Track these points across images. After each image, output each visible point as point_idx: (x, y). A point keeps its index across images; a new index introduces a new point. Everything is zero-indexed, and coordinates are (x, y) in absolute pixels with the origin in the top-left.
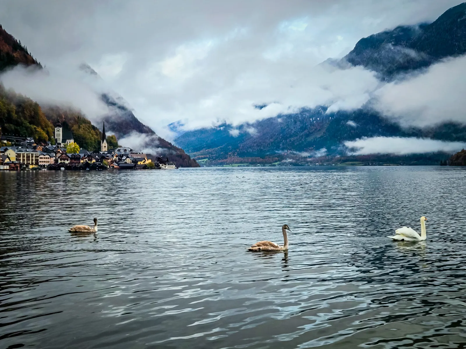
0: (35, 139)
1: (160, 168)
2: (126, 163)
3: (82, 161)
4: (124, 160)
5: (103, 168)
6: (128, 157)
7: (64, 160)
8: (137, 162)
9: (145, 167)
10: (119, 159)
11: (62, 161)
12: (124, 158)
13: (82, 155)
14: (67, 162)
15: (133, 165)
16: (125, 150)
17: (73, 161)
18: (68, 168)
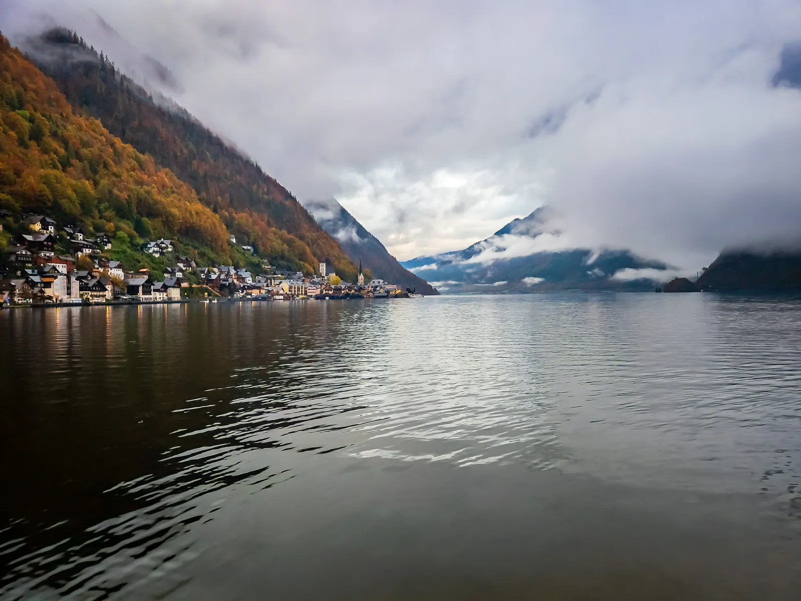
0: (303, 273)
1: (408, 297)
2: (379, 293)
3: (343, 292)
5: (361, 297)
6: (382, 288)
7: (328, 290)
8: (389, 292)
9: (396, 296)
10: (374, 289)
11: (327, 292)
12: (378, 289)
13: (343, 287)
14: (330, 292)
15: (386, 294)
16: (379, 282)
17: (336, 291)
18: (332, 297)
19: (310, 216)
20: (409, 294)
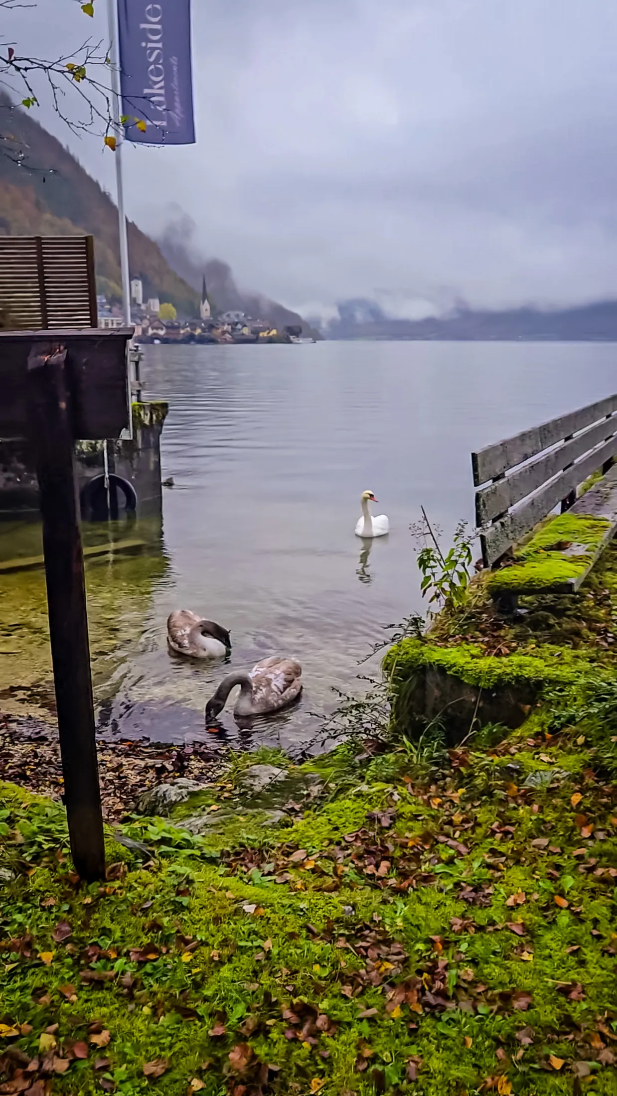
0: (106, 297)
1: (290, 342)
2: (243, 334)
3: (182, 332)
4: (240, 330)
5: (212, 341)
6: (245, 326)
7: (157, 328)
8: (258, 333)
9: (270, 341)
10: (232, 328)
11: (155, 331)
12: (239, 326)
13: (182, 323)
14: (162, 333)
15: (253, 336)
16: (237, 316)
17: (170, 331)
18: (165, 341)
19: (105, 193)
20: (291, 337)
